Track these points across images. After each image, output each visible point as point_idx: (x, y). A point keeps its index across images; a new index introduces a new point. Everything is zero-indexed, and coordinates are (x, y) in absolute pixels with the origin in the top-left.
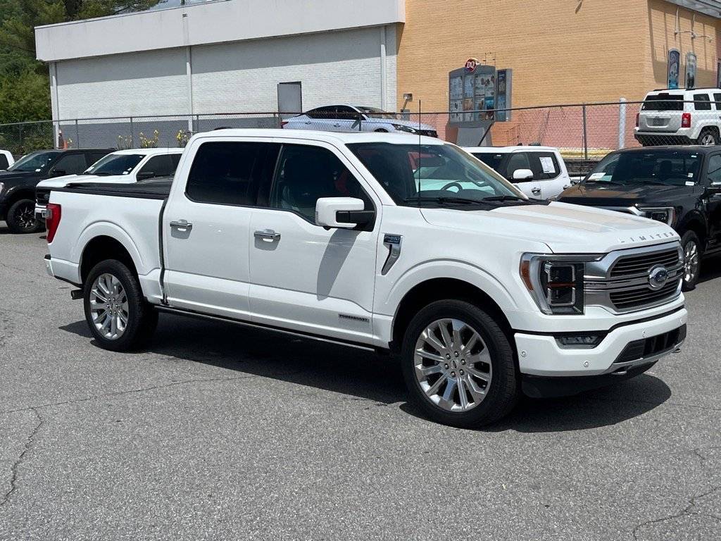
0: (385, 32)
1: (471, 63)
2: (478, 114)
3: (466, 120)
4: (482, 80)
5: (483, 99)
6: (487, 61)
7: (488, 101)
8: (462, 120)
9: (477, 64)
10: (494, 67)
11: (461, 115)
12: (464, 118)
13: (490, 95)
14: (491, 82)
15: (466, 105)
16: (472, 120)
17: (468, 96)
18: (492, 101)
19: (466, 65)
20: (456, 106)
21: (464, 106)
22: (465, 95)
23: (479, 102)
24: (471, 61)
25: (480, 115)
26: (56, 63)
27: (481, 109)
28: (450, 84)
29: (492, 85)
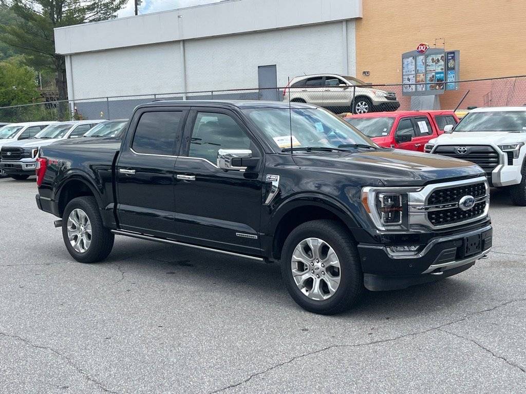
0: (347, 26)
1: (422, 47)
2: (430, 85)
3: (418, 90)
4: (433, 59)
5: (434, 74)
6: (437, 45)
7: (438, 75)
8: (414, 90)
9: (428, 47)
10: (444, 49)
11: (414, 87)
12: (416, 89)
13: (440, 71)
14: (441, 61)
15: (418, 79)
16: (424, 89)
17: (420, 71)
18: (442, 75)
19: (418, 49)
20: (409, 80)
21: (416, 80)
22: (417, 71)
23: (430, 76)
24: (422, 45)
25: (431, 86)
26: (71, 55)
27: (432, 81)
28: (403, 63)
29: (442, 63)
